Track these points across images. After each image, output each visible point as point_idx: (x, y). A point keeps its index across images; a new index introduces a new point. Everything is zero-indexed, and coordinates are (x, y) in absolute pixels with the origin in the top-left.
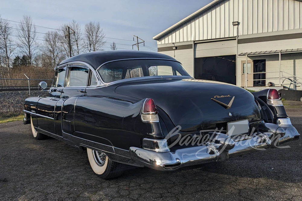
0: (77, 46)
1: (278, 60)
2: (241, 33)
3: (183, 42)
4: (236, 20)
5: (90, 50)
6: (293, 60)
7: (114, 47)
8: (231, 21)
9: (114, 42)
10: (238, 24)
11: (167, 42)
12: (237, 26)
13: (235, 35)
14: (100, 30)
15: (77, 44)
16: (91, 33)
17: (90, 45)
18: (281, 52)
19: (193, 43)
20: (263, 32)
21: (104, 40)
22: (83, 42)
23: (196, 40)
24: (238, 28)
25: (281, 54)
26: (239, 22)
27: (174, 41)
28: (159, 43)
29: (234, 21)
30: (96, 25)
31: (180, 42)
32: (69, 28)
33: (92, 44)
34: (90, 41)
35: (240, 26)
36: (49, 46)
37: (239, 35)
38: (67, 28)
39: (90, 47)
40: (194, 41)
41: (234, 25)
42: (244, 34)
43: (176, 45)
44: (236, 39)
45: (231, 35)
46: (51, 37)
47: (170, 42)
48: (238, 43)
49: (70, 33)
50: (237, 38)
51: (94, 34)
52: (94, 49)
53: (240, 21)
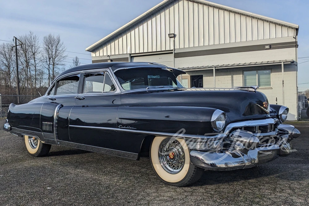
0: (35, 60)
1: (213, 76)
2: (177, 47)
3: (119, 54)
4: (172, 32)
5: (49, 64)
6: (231, 76)
7: (76, 62)
8: (168, 33)
9: (77, 57)
10: (174, 36)
11: (101, 55)
12: (173, 38)
13: (172, 48)
14: (61, 42)
15: (34, 58)
16: (50, 46)
17: (50, 59)
18: (215, 67)
19: (128, 56)
20: (200, 46)
21: (64, 55)
22: (41, 56)
23: (132, 53)
24: (174, 41)
25: (215, 69)
26: (175, 34)
27: (109, 54)
28: (93, 55)
29: (171, 33)
30: (55, 37)
31: (115, 55)
32: (16, 39)
33: (51, 58)
34: (49, 54)
35: (177, 38)
36: (4, 59)
37: (175, 48)
38: (14, 39)
39: (49, 61)
40: (130, 54)
41: (170, 37)
42: (180, 48)
43: (111, 58)
44: (172, 53)
45: (168, 49)
46: (6, 50)
47: (105, 54)
48: (175, 57)
49: (17, 44)
50: (173, 51)
51: (54, 47)
52: (54, 63)
53: (177, 33)
